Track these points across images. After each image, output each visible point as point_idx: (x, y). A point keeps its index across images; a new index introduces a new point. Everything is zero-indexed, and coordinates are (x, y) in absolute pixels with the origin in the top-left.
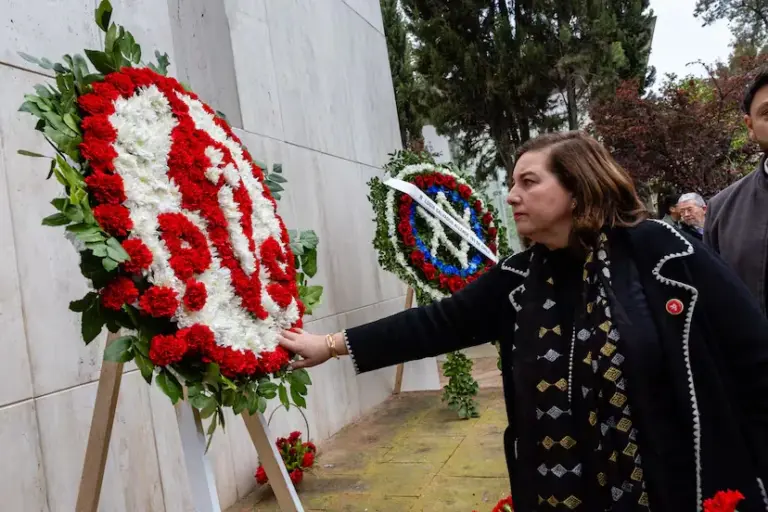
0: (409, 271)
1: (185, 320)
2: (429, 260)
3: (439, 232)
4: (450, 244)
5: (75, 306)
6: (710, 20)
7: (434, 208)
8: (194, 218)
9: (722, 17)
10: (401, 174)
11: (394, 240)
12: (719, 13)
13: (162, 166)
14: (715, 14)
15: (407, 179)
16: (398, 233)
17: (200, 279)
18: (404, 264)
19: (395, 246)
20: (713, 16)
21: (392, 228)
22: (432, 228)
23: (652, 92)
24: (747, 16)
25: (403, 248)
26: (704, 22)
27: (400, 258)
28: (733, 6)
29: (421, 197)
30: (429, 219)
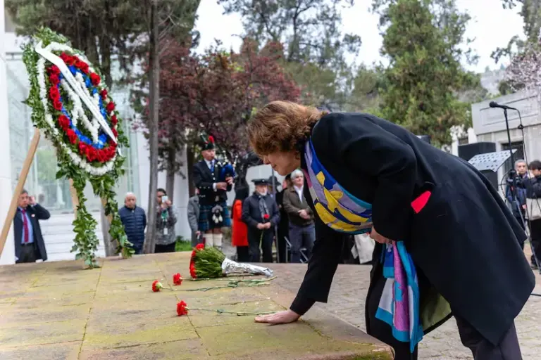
2: (71, 127)
3: (78, 106)
4: (85, 118)
6: (229, 10)
7: (75, 84)
9: (238, 11)
10: (49, 47)
11: (45, 101)
12: (236, 7)
14: (233, 6)
15: (54, 52)
16: (49, 97)
18: (52, 124)
19: (46, 108)
20: (231, 7)
21: (43, 92)
22: (72, 101)
23: (195, 54)
24: (255, 17)
25: (52, 111)
26: (224, 11)
27: (49, 118)
28: (246, 5)
29: (67, 72)
30: (71, 93)
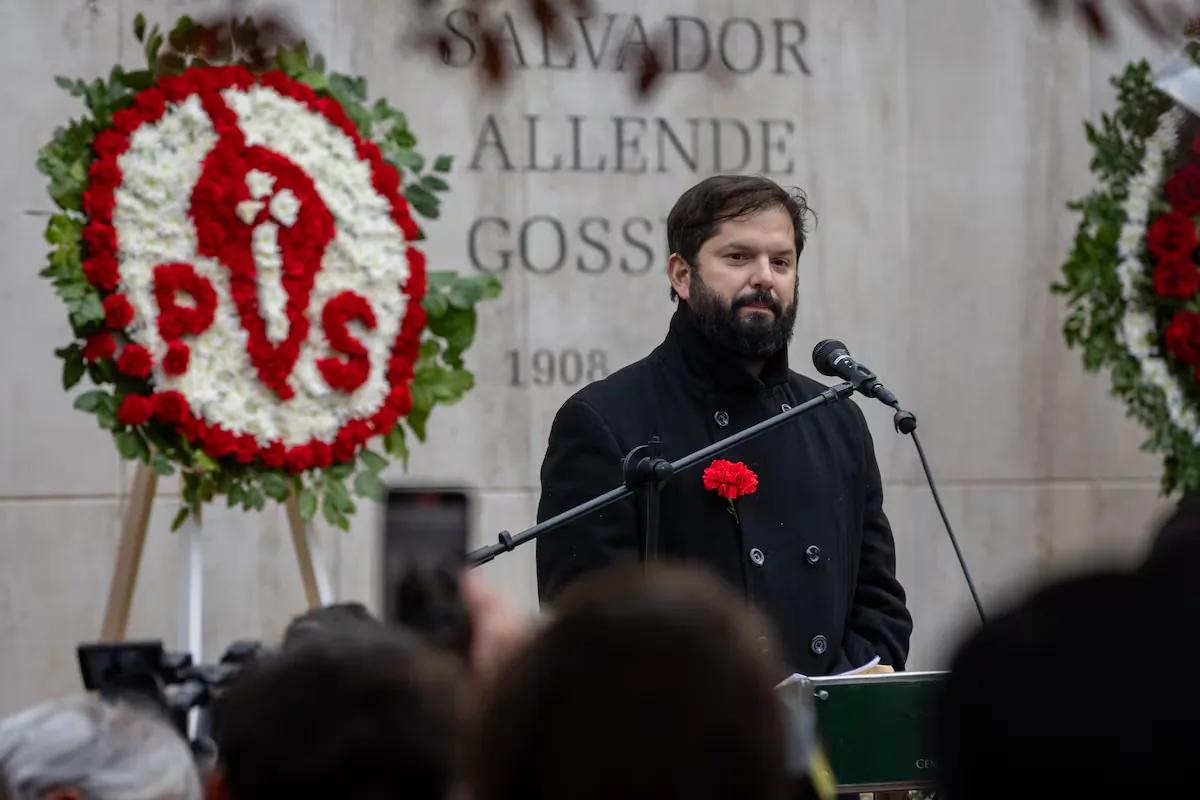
0: (1155, 371)
1: (162, 384)
5: (60, 353)
8: (209, 269)
13: (182, 202)
17: (188, 342)
